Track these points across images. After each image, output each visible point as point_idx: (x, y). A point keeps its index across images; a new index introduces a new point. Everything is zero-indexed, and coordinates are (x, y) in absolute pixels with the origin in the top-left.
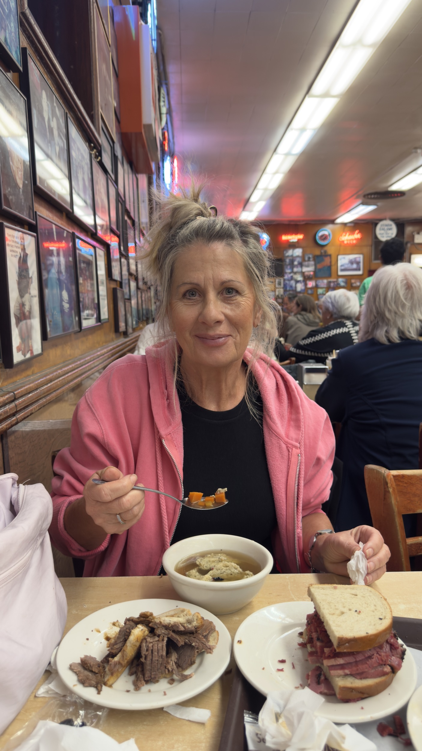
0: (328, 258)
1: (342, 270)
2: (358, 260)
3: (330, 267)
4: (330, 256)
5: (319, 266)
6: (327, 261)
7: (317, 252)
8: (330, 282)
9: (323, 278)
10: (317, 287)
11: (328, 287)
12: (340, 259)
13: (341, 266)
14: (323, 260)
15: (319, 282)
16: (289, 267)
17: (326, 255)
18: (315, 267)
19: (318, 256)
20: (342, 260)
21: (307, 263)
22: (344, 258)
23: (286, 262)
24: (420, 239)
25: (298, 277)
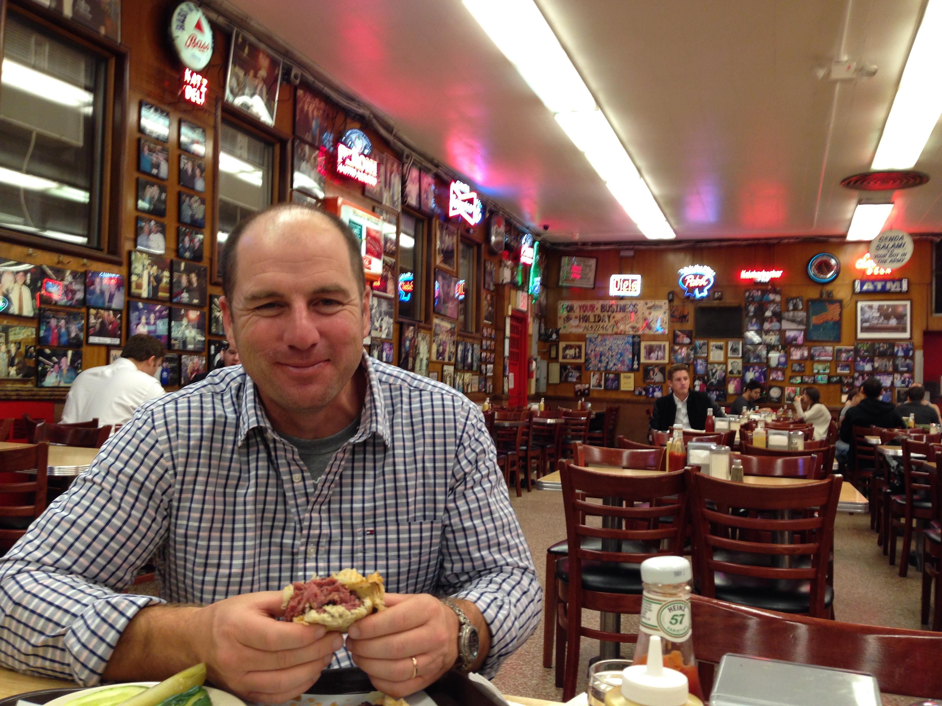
0: (838, 304)
1: (864, 330)
2: (900, 310)
3: (838, 324)
4: (840, 302)
6: (833, 312)
7: (813, 293)
8: (840, 351)
9: (823, 342)
10: (811, 359)
11: (836, 361)
12: (862, 309)
13: (863, 321)
14: (824, 310)
15: (816, 350)
16: (754, 320)
17: (830, 300)
18: (807, 324)
19: (813, 301)
20: (866, 309)
21: (791, 314)
22: (871, 307)
23: (748, 312)
25: (772, 339)
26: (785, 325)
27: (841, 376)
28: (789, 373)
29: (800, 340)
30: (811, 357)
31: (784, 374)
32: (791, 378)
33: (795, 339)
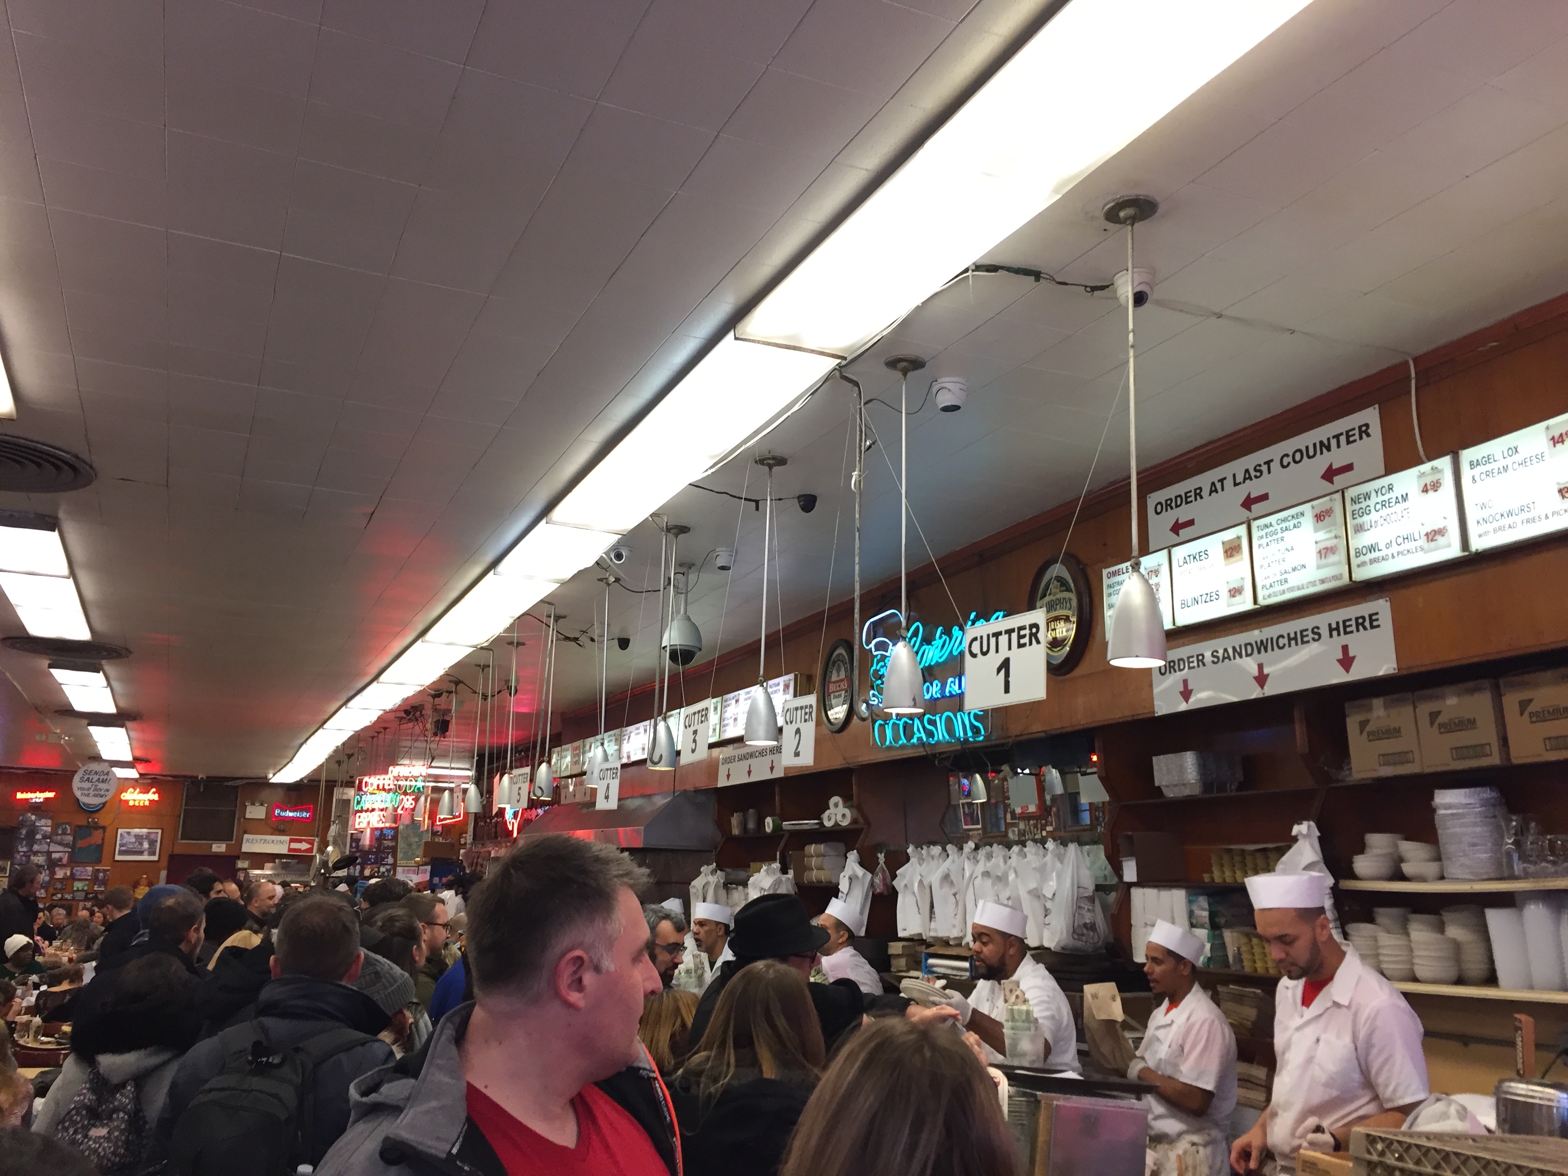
0: (101, 830)
1: (122, 853)
2: (152, 836)
3: (100, 847)
4: (104, 828)
5: (80, 844)
6: (97, 837)
7: (81, 820)
8: (98, 871)
9: (84, 864)
10: (73, 878)
11: (95, 879)
12: (121, 835)
13: (121, 846)
14: (90, 835)
15: (78, 870)
16: (24, 843)
17: (97, 827)
18: (73, 846)
19: (80, 827)
20: (125, 835)
21: (59, 837)
22: (129, 833)
23: (21, 834)
24: (255, 812)
25: (40, 860)
26: (53, 847)
27: (96, 892)
28: (51, 891)
29: (65, 860)
31: (46, 891)
32: (53, 895)
33: (60, 859)
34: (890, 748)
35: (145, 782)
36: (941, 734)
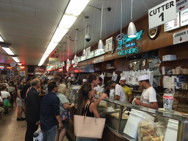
1: (20, 74)
2: (24, 72)
3: (18, 73)
4: (18, 71)
7: (15, 70)
9: (16, 75)
11: (17, 77)
12: (20, 72)
14: (16, 72)
18: (14, 73)
23: (8, 72)
24: (37, 69)
25: (10, 75)
26: (12, 73)
30: (15, 77)
33: (13, 75)
34: (121, 55)
35: (23, 65)
36: (130, 52)
